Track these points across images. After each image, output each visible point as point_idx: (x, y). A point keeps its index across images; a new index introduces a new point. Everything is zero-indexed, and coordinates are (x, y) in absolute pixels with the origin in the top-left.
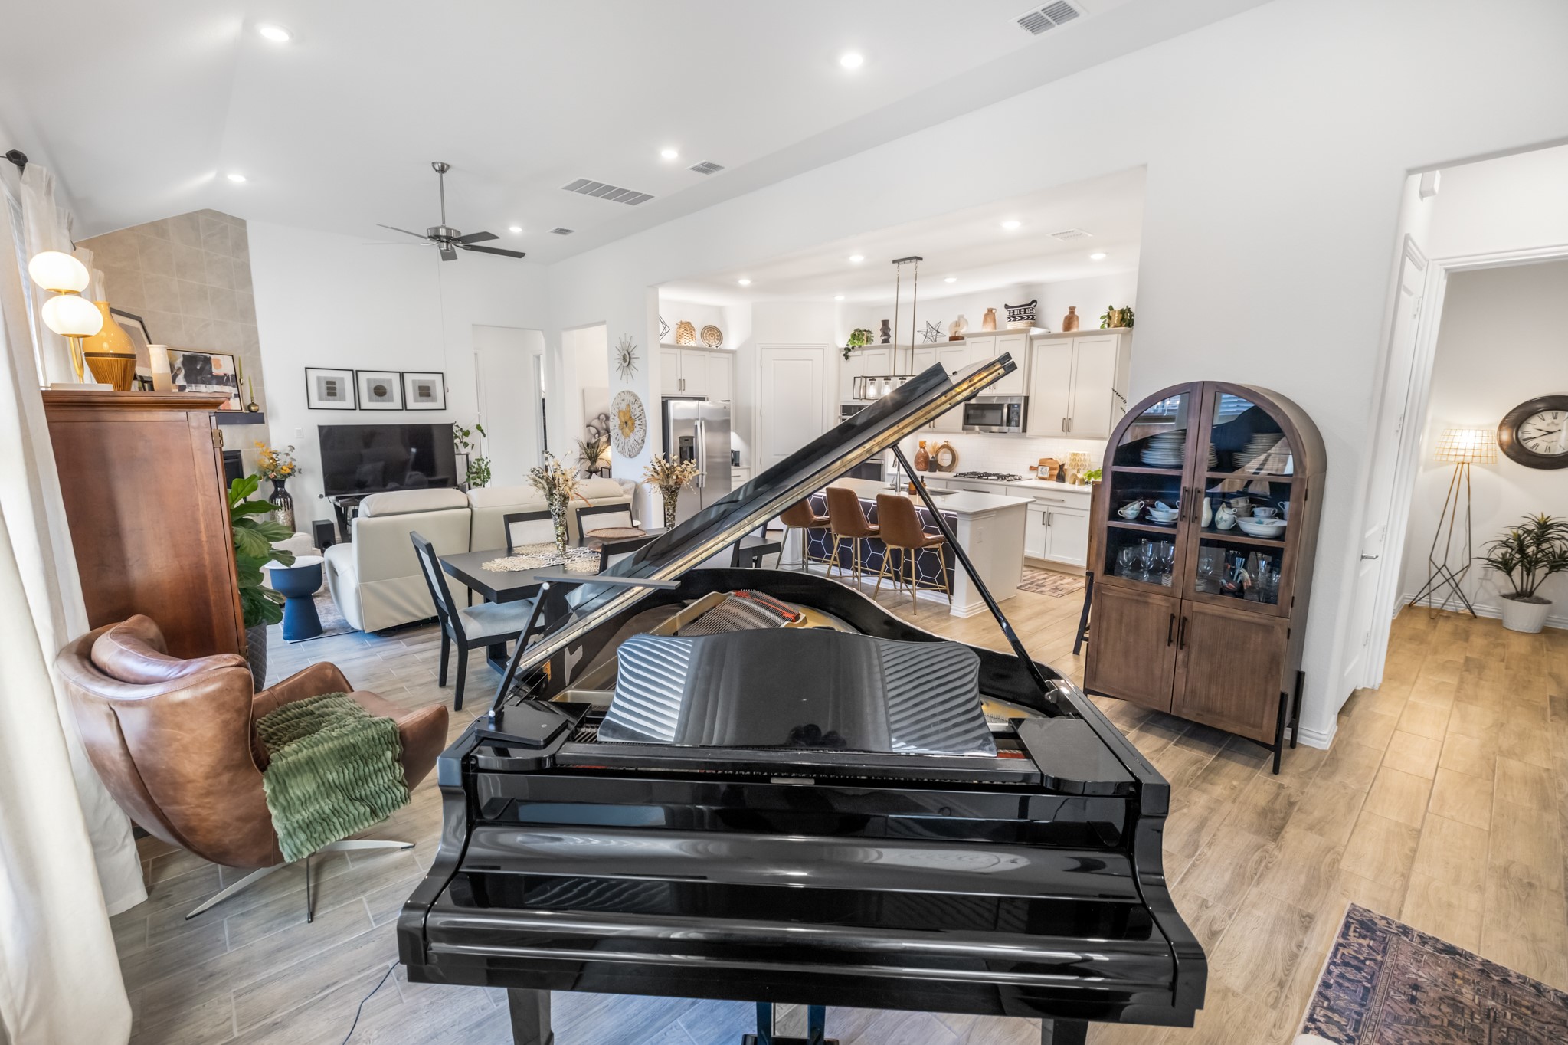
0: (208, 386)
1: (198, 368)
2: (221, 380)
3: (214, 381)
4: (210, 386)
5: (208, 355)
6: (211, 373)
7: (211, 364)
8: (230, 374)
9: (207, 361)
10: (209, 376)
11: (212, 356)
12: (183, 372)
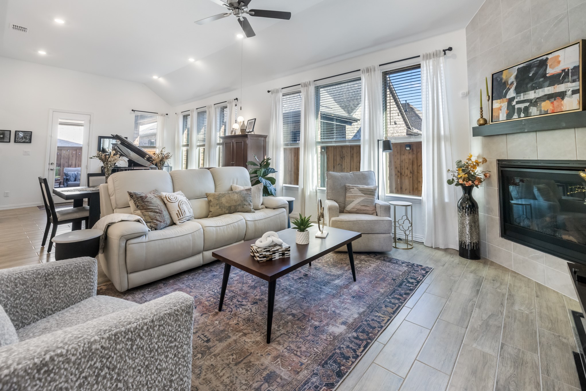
0: (537, 91)
1: (531, 75)
2: (556, 79)
3: (547, 83)
4: (540, 90)
5: (544, 57)
6: (544, 75)
7: (547, 65)
8: (571, 67)
9: (543, 64)
10: (541, 80)
11: (549, 57)
12: (515, 84)
